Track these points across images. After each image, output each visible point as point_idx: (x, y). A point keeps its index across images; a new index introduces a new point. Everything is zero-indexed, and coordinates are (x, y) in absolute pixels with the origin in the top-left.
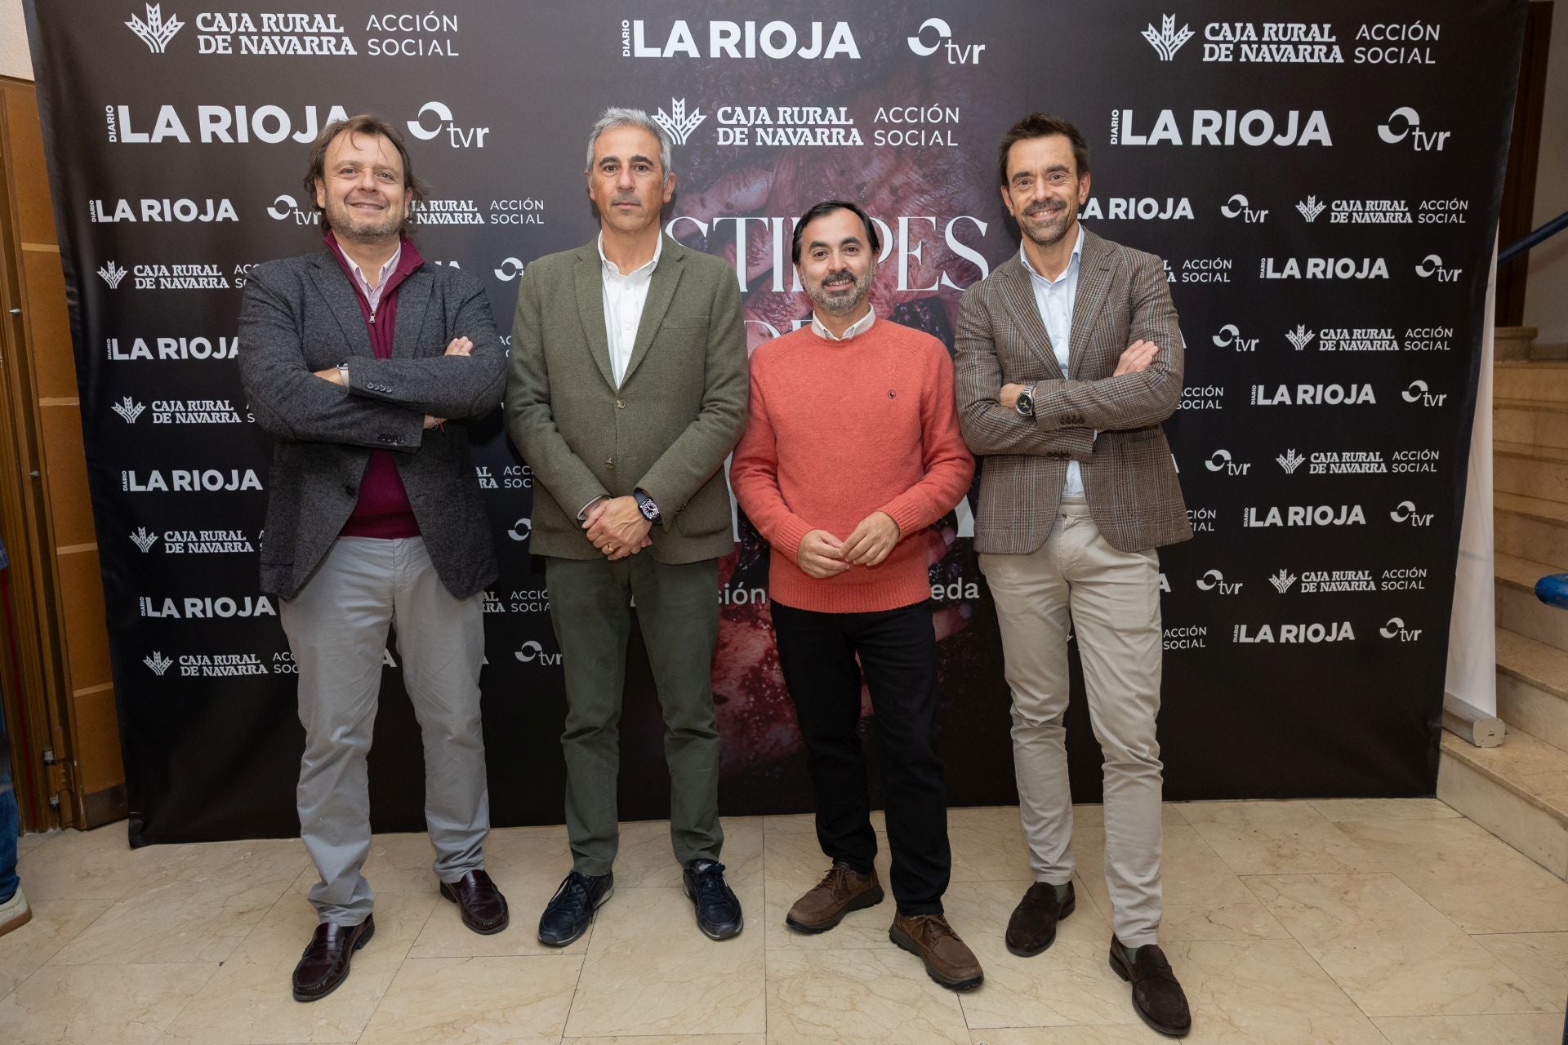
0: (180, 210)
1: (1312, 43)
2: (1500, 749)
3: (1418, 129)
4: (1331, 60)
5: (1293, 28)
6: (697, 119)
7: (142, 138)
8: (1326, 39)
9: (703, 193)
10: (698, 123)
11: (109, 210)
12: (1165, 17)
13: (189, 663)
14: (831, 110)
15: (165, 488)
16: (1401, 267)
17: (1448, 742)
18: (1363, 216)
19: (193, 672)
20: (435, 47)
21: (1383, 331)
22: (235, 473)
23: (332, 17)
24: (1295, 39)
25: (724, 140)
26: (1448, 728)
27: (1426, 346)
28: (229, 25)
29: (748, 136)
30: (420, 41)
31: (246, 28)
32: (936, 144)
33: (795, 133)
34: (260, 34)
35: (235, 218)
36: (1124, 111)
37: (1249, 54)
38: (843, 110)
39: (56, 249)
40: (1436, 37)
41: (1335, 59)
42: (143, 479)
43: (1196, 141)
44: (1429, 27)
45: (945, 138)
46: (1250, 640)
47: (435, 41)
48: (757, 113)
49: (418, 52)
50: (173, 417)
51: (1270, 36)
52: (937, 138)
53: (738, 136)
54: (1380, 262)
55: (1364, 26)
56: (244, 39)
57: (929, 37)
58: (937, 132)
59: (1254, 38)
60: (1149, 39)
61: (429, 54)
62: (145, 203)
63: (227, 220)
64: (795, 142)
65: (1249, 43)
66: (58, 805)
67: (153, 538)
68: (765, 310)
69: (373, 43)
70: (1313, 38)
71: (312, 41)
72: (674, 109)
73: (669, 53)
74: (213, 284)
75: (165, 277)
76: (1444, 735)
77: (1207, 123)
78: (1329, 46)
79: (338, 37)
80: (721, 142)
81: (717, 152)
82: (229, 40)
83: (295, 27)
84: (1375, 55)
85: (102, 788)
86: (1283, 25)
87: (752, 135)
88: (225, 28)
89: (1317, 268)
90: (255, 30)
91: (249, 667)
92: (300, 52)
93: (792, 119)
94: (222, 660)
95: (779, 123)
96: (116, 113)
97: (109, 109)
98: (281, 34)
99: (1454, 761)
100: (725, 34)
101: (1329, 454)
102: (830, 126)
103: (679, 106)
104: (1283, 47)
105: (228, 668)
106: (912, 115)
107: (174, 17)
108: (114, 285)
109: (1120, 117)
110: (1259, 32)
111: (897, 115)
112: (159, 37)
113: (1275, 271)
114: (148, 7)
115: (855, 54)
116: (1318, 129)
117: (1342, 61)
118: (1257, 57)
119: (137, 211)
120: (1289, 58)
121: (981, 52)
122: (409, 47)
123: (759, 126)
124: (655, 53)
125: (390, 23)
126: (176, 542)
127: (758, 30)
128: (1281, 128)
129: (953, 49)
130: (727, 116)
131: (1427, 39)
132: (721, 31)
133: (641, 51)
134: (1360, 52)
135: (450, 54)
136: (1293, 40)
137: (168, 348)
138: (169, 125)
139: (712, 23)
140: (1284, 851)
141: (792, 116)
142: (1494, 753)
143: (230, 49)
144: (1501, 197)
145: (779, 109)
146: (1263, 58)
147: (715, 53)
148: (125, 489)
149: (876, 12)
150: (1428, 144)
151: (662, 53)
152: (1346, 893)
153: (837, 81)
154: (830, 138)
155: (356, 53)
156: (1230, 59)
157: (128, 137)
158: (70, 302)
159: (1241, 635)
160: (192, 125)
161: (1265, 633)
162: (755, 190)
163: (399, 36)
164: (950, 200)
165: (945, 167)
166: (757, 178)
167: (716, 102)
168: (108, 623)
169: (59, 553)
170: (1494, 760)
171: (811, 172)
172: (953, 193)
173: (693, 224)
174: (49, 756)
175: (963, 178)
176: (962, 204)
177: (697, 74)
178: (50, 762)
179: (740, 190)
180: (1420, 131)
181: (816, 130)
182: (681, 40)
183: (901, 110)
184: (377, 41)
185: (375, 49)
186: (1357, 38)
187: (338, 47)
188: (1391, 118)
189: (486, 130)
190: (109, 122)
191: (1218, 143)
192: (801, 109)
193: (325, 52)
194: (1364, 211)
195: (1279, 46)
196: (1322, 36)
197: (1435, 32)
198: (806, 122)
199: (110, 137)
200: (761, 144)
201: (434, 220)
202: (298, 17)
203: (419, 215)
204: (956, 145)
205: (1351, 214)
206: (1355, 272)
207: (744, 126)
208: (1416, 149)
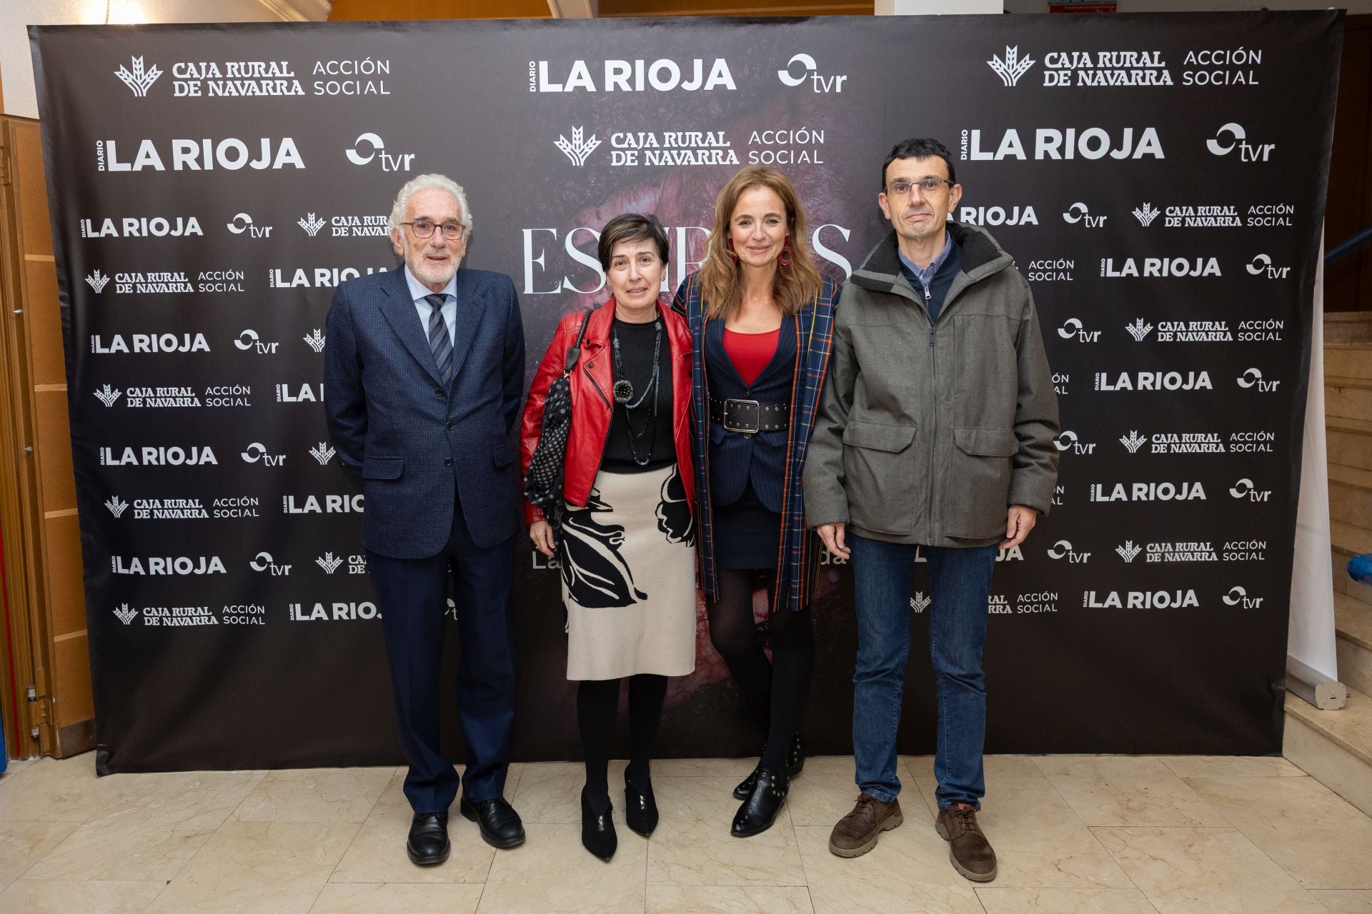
0: (154, 227)
1: (1143, 69)
2: (1342, 712)
3: (1244, 142)
4: (1161, 83)
5: (1125, 56)
6: (594, 143)
7: (126, 167)
8: (1156, 64)
9: (598, 207)
10: (594, 147)
11: (97, 227)
12: (1008, 49)
13: (152, 614)
14: (710, 134)
15: (135, 463)
16: (1232, 265)
17: (1293, 705)
18: (1195, 220)
19: (154, 622)
20: (370, 87)
21: (1217, 323)
22: (194, 450)
23: (284, 64)
24: (1128, 65)
25: (617, 162)
26: (1293, 691)
27: (1258, 336)
28: (199, 72)
29: (637, 158)
30: (358, 82)
31: (214, 74)
32: (804, 162)
33: (679, 155)
34: (225, 79)
35: (200, 233)
36: (973, 131)
37: (1085, 79)
38: (721, 134)
39: (52, 259)
40: (1259, 61)
41: (1165, 82)
42: (117, 455)
43: (1039, 156)
44: (1252, 52)
45: (811, 157)
46: (1100, 605)
47: (370, 82)
48: (646, 138)
49: (356, 92)
50: (144, 402)
51: (1104, 63)
52: (804, 156)
54: (1213, 261)
55: (1191, 53)
56: (211, 84)
57: (797, 70)
58: (804, 152)
59: (1090, 65)
60: (994, 67)
61: (365, 93)
63: (194, 235)
64: (679, 162)
65: (1086, 69)
66: (38, 737)
67: (124, 506)
69: (318, 85)
70: (1144, 64)
71: (268, 85)
72: (574, 135)
73: (569, 88)
74: (181, 288)
75: (141, 283)
76: (1288, 697)
77: (1049, 140)
78: (1159, 70)
79: (289, 80)
80: (614, 163)
81: (611, 171)
82: (199, 85)
83: (253, 72)
84: (1202, 78)
85: (75, 722)
86: (1116, 53)
87: (641, 157)
88: (196, 75)
89: (1153, 267)
90: (221, 76)
91: (202, 618)
92: (258, 93)
93: (677, 142)
94: (180, 612)
95: (665, 146)
96: (105, 147)
97: (99, 144)
98: (242, 79)
99: (1298, 722)
100: (618, 71)
101: (1169, 435)
102: (710, 148)
103: (578, 133)
104: (1116, 72)
105: (184, 619)
106: (782, 137)
107: (154, 67)
108: (99, 290)
109: (969, 136)
110: (1095, 60)
111: (769, 137)
112: (142, 84)
113: (1114, 270)
114: (134, 59)
115: (731, 86)
116: (1151, 144)
117: (1172, 84)
118: (1093, 81)
119: (119, 228)
120: (1122, 82)
121: (843, 82)
122: (349, 88)
123: (647, 149)
124: (557, 88)
125: (333, 68)
126: (144, 509)
127: (647, 67)
128: (1117, 143)
129: (819, 80)
130: (619, 141)
131: (1250, 62)
132: (614, 69)
133: (546, 87)
134: (1188, 75)
135: (382, 93)
136: (1125, 66)
137: (141, 343)
138: (148, 156)
139: (607, 62)
140: (1132, 805)
141: (676, 140)
142: (1336, 715)
143: (200, 92)
144: (1325, 202)
145: (665, 134)
146: (1099, 82)
147: (609, 87)
148: (102, 463)
149: (750, 49)
150: (1254, 155)
151: (564, 88)
152: (1190, 846)
153: (716, 109)
154: (710, 158)
155: (304, 94)
156: (1069, 84)
157: (114, 166)
158: (62, 304)
159: (1091, 600)
160: (166, 156)
161: (1113, 599)
162: (643, 204)
163: (341, 78)
164: (817, 211)
165: (813, 182)
166: (646, 193)
167: (610, 129)
168: (85, 578)
169: (46, 517)
170: (1335, 723)
171: (693, 188)
172: (819, 204)
173: (590, 234)
174: (32, 694)
175: (828, 191)
176: (827, 214)
177: (593, 106)
178: (32, 699)
179: (630, 204)
180: (1246, 144)
181: (698, 151)
182: (580, 77)
183: (772, 133)
184: (322, 83)
185: (320, 89)
186: (1185, 63)
187: (289, 89)
188: (1218, 133)
189: (413, 156)
190: (98, 154)
191: (1059, 157)
192: (684, 133)
193: (278, 93)
194: (1196, 216)
195: (1113, 72)
196: (1152, 62)
197: (1258, 57)
198: (689, 145)
199: (100, 167)
200: (649, 164)
201: (367, 232)
202: (256, 64)
203: (355, 229)
204: (822, 162)
205: (1184, 219)
206: (1189, 271)
207: (635, 149)
208: (1243, 160)
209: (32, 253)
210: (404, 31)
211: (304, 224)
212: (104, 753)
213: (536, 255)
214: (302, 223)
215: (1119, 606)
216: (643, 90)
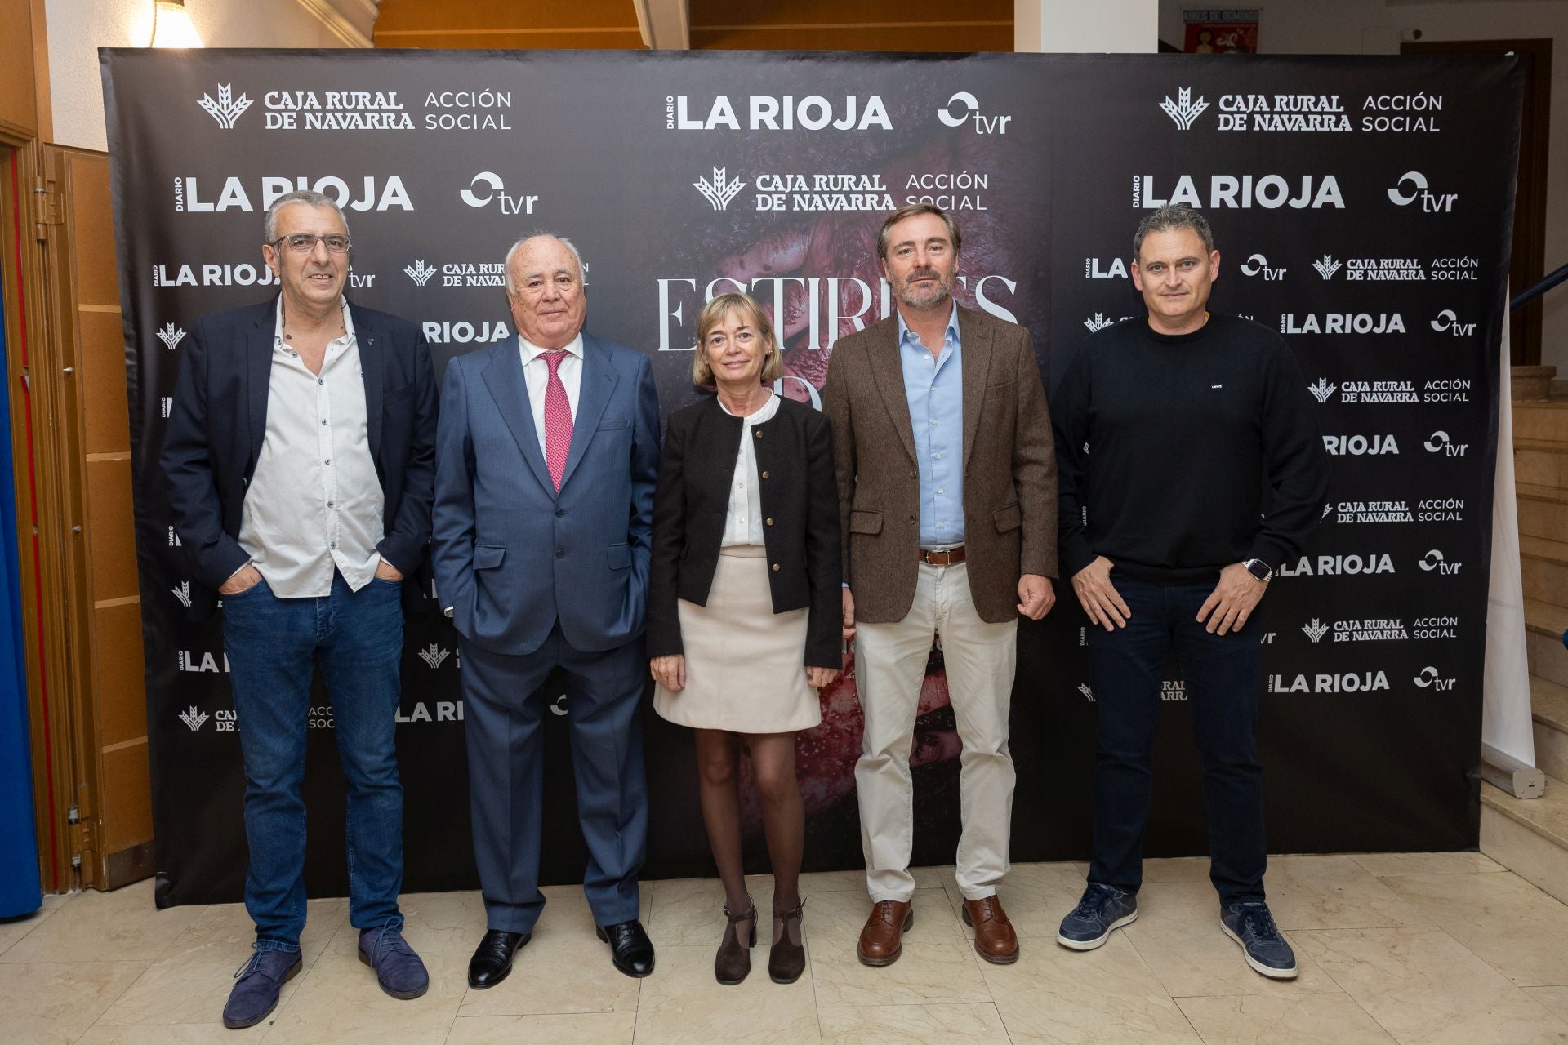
0: (239, 275)
1: (1322, 113)
2: (1541, 800)
3: (1426, 192)
4: (1340, 129)
5: (1302, 100)
6: (737, 186)
7: (208, 207)
8: (1334, 109)
9: (742, 255)
10: (738, 190)
11: (172, 274)
12: (1181, 90)
13: (225, 718)
14: (864, 177)
16: (1417, 322)
17: (1488, 793)
18: (1378, 274)
19: (228, 727)
20: (489, 122)
21: (1402, 383)
23: (392, 95)
24: (1305, 109)
25: (763, 206)
26: (1489, 779)
27: (1445, 397)
28: (295, 102)
29: (785, 202)
30: (475, 116)
31: (311, 105)
32: (966, 209)
33: (830, 199)
34: (324, 110)
36: (1145, 177)
37: (1262, 123)
38: (876, 177)
39: (117, 309)
40: (1439, 107)
41: (1344, 128)
43: (1215, 204)
44: (1432, 98)
45: (974, 203)
46: (1286, 690)
47: (489, 116)
48: (794, 181)
49: (473, 126)
51: (1281, 107)
53: (776, 202)
54: (1397, 317)
55: (1370, 97)
56: (309, 115)
57: (958, 109)
58: (966, 197)
59: (1266, 108)
60: (1166, 110)
61: (484, 128)
62: (206, 268)
64: (830, 207)
65: (1262, 113)
66: (80, 866)
68: (802, 366)
69: (430, 118)
70: (1323, 108)
71: (373, 117)
72: (715, 177)
73: (711, 125)
76: (1485, 787)
77: (1225, 187)
78: (1338, 115)
79: (398, 113)
80: (760, 208)
81: (756, 217)
82: (295, 116)
83: (357, 104)
84: (1382, 124)
85: (124, 847)
86: (1293, 97)
87: (789, 201)
88: (291, 106)
89: (1335, 323)
90: (320, 107)
92: (361, 126)
93: (828, 186)
95: (815, 189)
96: (184, 185)
97: (178, 181)
98: (344, 111)
99: (1496, 813)
100: (764, 108)
101: (1355, 504)
102: (864, 192)
103: (720, 175)
104: (1294, 117)
106: (942, 181)
107: (244, 96)
108: (172, 346)
109: (1142, 182)
110: (1271, 103)
111: (928, 181)
112: (229, 114)
113: (1295, 326)
114: (220, 87)
115: (887, 125)
117: (1351, 129)
118: (1270, 126)
119: (199, 276)
120: (1300, 127)
121: (1007, 123)
122: (465, 122)
123: (796, 193)
124: (697, 125)
125: (448, 100)
127: (796, 104)
128: (1295, 192)
129: (981, 120)
130: (765, 183)
131: (1431, 109)
132: (760, 105)
133: (685, 124)
134: (1367, 121)
135: (503, 128)
136: (1303, 110)
138: (233, 195)
139: (752, 98)
140: (1328, 906)
141: (827, 183)
142: (1536, 804)
143: (295, 124)
144: (1509, 256)
145: (815, 176)
146: (1276, 127)
147: (754, 125)
148: (172, 543)
149: (907, 87)
150: (1437, 205)
151: (704, 125)
152: (1395, 947)
153: (871, 150)
155: (414, 128)
156: (1244, 128)
157: (194, 206)
158: (128, 362)
159: (1277, 685)
160: (255, 195)
161: (1300, 683)
162: (792, 253)
163: (456, 112)
164: (980, 261)
165: (975, 230)
166: (794, 241)
167: (755, 171)
168: (147, 677)
169: (97, 607)
170: (1535, 812)
171: (846, 235)
172: (983, 255)
173: (732, 285)
174: (73, 815)
175: (991, 240)
176: (991, 264)
177: (737, 145)
178: (73, 821)
179: (777, 252)
180: (1428, 194)
181: (851, 196)
182: (722, 113)
183: (932, 176)
184: (435, 116)
185: (432, 123)
186: (1364, 108)
187: (397, 122)
188: (1400, 181)
189: (536, 198)
190: (176, 193)
191: (1236, 206)
192: (836, 176)
193: (385, 127)
194: (1378, 269)
195: (1290, 116)
196: (1331, 107)
197: (1438, 103)
198: (841, 189)
199: (177, 207)
200: (798, 209)
201: (484, 282)
202: (360, 94)
203: (469, 278)
204: (985, 209)
205: (1366, 272)
206: (1373, 327)
207: (782, 192)
208: (1426, 210)
209: (86, 303)
210: (527, 60)
211: (411, 272)
212: (164, 881)
213: (672, 307)
214: (409, 271)
215: (1306, 690)
216: (792, 128)
